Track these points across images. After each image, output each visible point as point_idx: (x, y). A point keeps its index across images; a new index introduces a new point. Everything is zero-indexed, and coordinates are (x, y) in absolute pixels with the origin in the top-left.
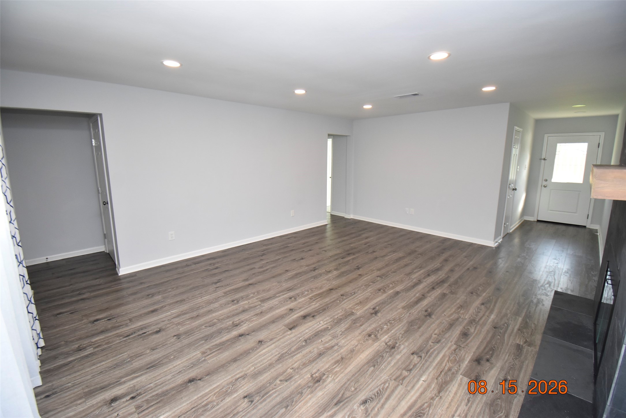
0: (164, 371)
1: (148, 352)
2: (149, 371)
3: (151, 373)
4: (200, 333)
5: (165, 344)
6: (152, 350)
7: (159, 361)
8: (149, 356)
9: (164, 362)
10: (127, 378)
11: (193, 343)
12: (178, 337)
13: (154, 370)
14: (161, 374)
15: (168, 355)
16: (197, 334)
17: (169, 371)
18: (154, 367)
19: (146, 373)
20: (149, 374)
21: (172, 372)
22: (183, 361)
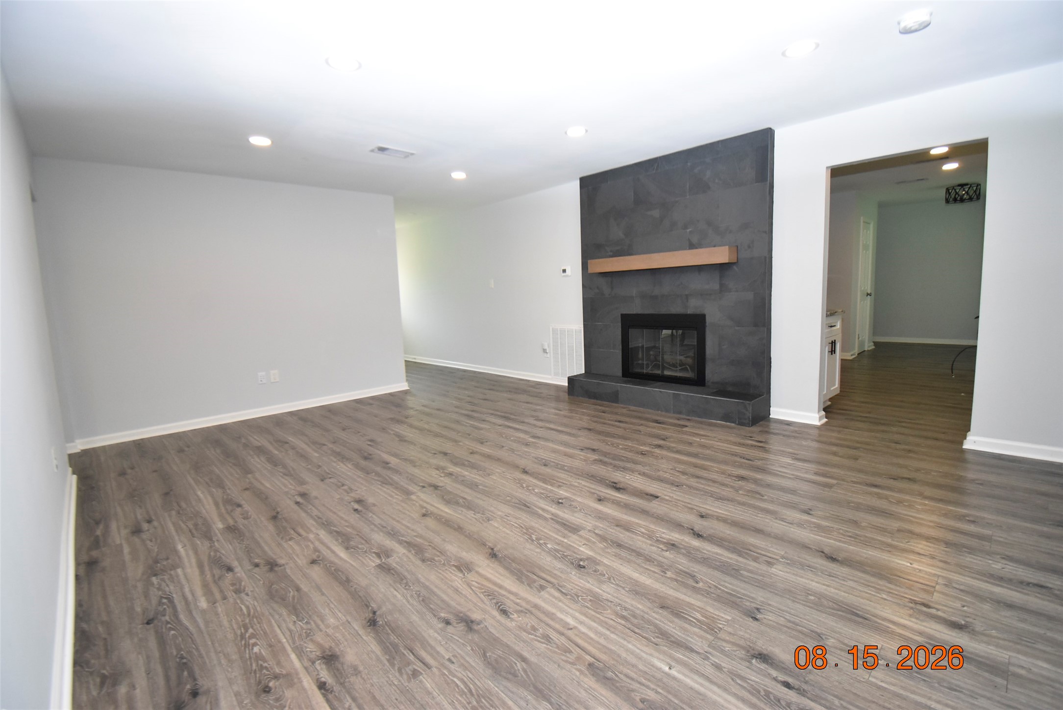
0: (847, 595)
1: (832, 640)
2: (868, 614)
3: (868, 608)
4: (723, 583)
5: (789, 625)
6: (824, 637)
7: (835, 612)
8: (840, 633)
9: (831, 604)
10: (911, 636)
11: (756, 584)
12: (756, 611)
13: (859, 608)
14: (856, 596)
15: (811, 605)
16: (726, 587)
17: (842, 589)
18: (853, 612)
19: (876, 616)
20: (873, 610)
21: (838, 584)
22: (807, 581)
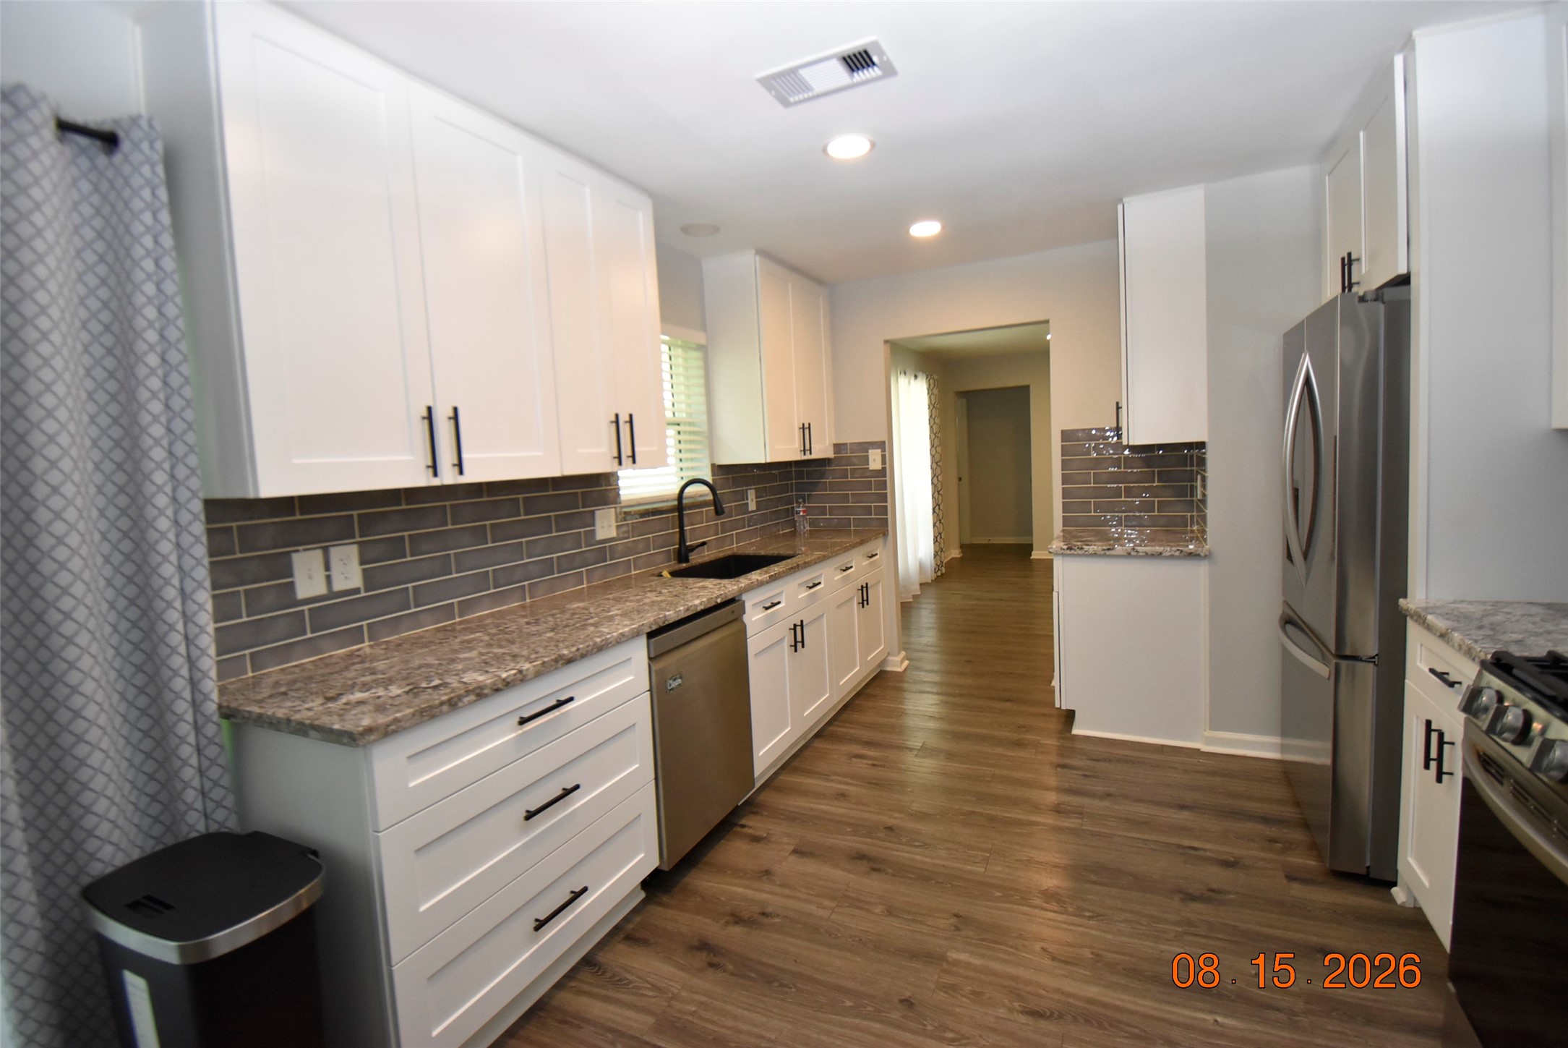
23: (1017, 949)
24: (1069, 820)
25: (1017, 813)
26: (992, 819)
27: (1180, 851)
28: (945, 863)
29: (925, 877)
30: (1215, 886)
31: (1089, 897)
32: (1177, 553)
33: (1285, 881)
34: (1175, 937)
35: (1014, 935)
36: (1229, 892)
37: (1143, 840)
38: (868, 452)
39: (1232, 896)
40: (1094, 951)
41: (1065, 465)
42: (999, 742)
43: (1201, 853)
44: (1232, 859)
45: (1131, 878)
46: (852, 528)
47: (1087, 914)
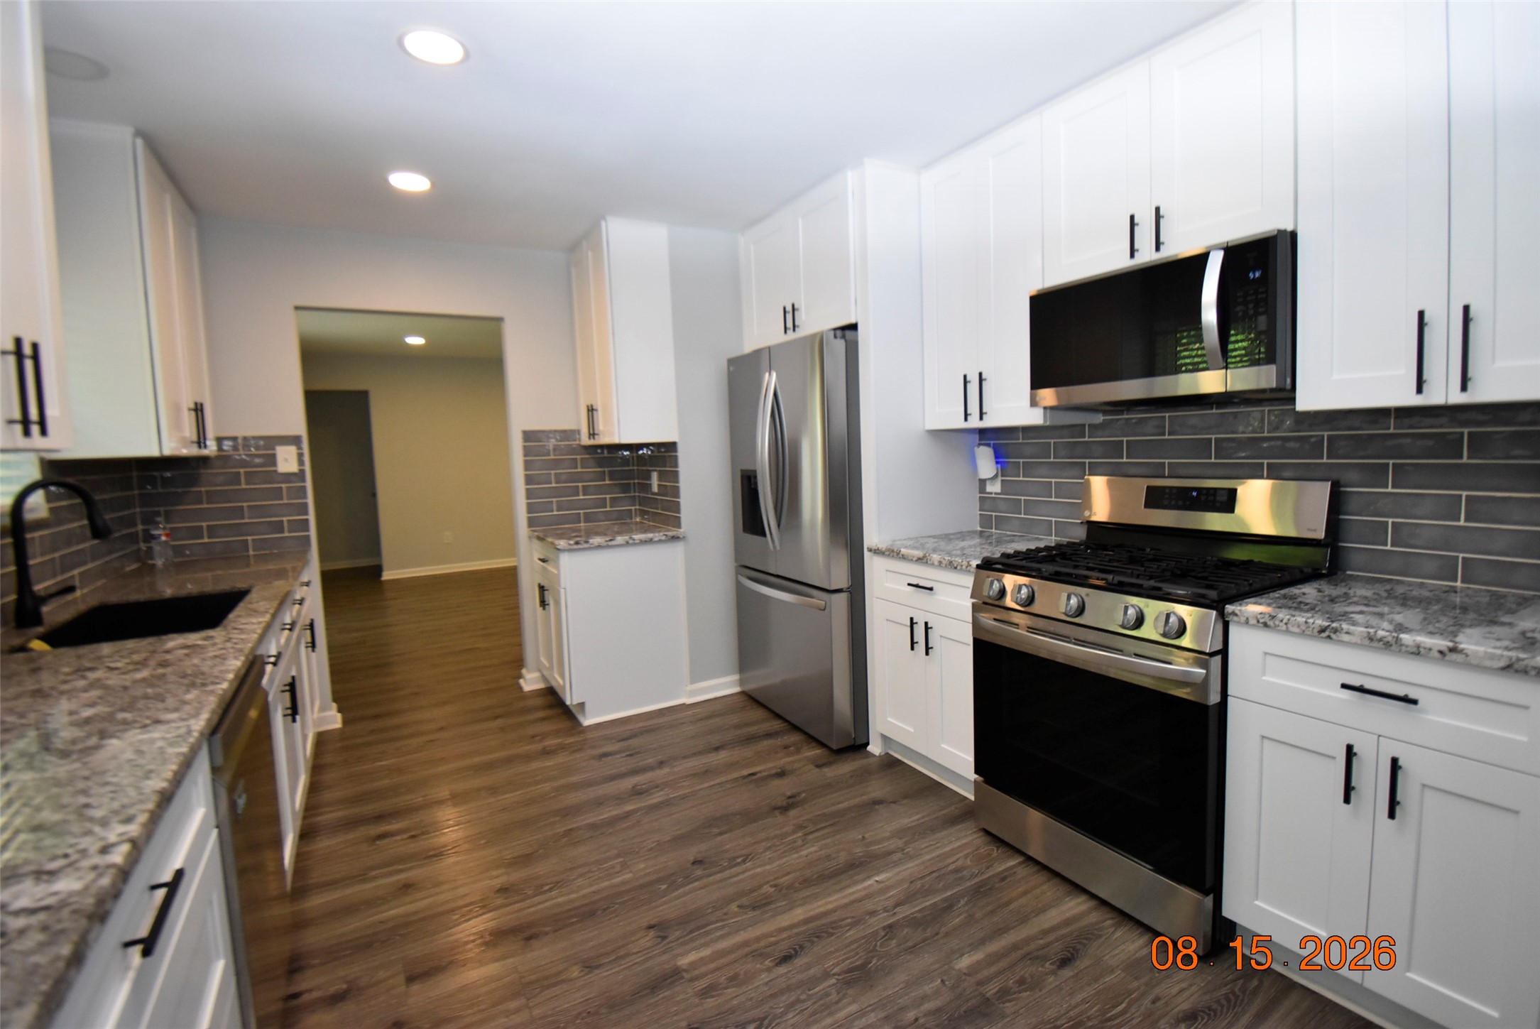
23: (723, 920)
24: (654, 796)
25: (609, 811)
26: (593, 826)
27: (747, 780)
28: (593, 889)
29: (588, 913)
30: (789, 794)
31: (728, 846)
32: (664, 538)
33: (817, 770)
34: (803, 841)
35: (710, 910)
36: (799, 794)
37: (718, 784)
38: (274, 449)
39: (804, 795)
40: (771, 883)
41: (528, 466)
42: (528, 758)
43: (759, 775)
44: (779, 770)
45: (738, 816)
46: (251, 553)
47: (739, 860)
